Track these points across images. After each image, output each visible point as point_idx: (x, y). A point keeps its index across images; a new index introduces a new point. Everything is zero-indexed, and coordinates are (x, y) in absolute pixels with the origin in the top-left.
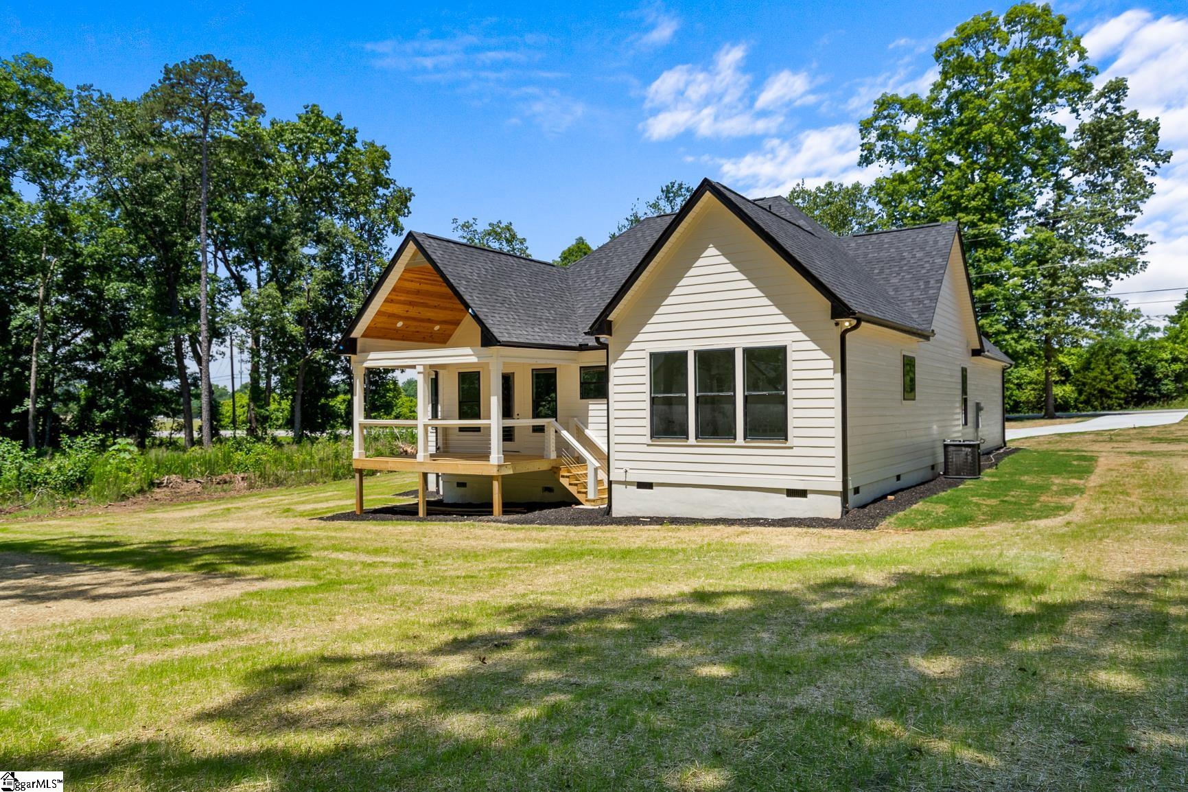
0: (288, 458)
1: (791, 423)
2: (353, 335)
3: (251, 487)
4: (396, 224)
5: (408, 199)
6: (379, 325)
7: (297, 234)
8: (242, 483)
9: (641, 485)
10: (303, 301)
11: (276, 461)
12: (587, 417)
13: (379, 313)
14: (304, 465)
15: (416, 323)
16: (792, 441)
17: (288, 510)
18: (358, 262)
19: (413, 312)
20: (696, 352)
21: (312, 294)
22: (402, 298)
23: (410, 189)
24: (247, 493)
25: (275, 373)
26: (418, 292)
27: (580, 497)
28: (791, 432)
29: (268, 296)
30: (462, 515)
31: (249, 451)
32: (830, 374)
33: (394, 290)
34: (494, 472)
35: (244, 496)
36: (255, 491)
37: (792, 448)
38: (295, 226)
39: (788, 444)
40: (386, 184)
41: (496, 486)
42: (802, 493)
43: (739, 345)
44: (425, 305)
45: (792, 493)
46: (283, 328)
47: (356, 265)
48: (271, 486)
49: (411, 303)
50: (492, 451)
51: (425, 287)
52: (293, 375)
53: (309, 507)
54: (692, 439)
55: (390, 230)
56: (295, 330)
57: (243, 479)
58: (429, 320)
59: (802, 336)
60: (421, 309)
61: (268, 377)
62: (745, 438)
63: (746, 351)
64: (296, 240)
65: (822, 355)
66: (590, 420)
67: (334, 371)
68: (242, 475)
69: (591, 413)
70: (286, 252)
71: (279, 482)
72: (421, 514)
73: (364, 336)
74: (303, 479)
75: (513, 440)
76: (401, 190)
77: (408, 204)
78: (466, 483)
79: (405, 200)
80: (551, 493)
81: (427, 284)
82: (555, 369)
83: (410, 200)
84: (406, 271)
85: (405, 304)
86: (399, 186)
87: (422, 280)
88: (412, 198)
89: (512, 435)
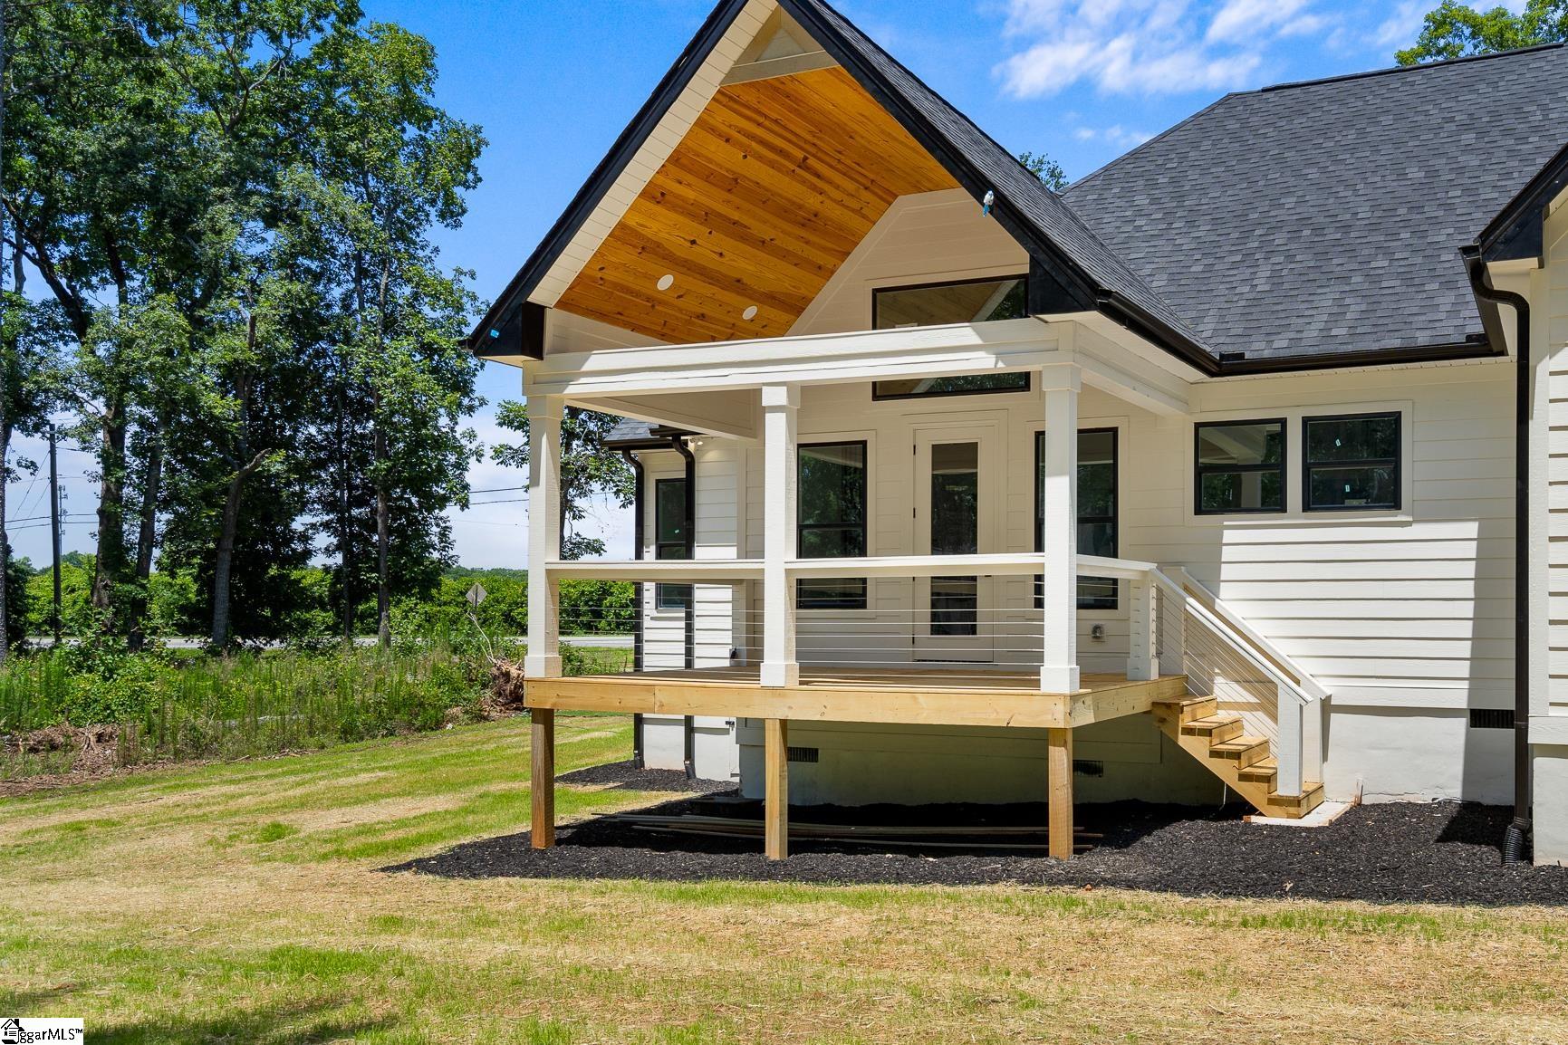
0: (216, 688)
2: (536, 297)
3: (127, 760)
4: (449, 199)
5: (474, 151)
6: (610, 275)
7: (222, 199)
8: (98, 749)
10: (240, 342)
11: (185, 695)
12: (1218, 563)
13: (622, 233)
14: (259, 704)
15: (708, 290)
17: (276, 832)
18: (362, 273)
19: (711, 248)
21: (261, 328)
22: (690, 194)
23: (478, 130)
24: (121, 775)
25: (165, 505)
26: (732, 184)
27: (1249, 791)
29: (156, 325)
30: (914, 852)
31: (111, 671)
33: (676, 159)
34: (1054, 717)
35: (113, 785)
36: (140, 772)
38: (221, 181)
40: (422, 116)
41: (1060, 762)
44: (738, 231)
46: (192, 401)
47: (357, 280)
48: (178, 756)
49: (707, 217)
50: (1048, 651)
51: (758, 172)
52: (211, 506)
53: (332, 820)
55: (433, 212)
56: (223, 406)
57: (100, 738)
58: (738, 286)
60: (727, 244)
61: (147, 515)
64: (222, 213)
66: (1226, 573)
67: (302, 506)
68: (98, 728)
69: (1227, 554)
70: (198, 236)
71: (200, 747)
72: (774, 846)
73: (564, 304)
74: (262, 740)
75: (973, 630)
76: (458, 131)
77: (474, 162)
78: (817, 750)
79: (467, 152)
80: (1094, 779)
81: (760, 158)
82: (1114, 431)
83: (479, 154)
84: (720, 97)
85: (693, 216)
86: (454, 123)
87: (754, 144)
88: (483, 149)
89: (973, 616)
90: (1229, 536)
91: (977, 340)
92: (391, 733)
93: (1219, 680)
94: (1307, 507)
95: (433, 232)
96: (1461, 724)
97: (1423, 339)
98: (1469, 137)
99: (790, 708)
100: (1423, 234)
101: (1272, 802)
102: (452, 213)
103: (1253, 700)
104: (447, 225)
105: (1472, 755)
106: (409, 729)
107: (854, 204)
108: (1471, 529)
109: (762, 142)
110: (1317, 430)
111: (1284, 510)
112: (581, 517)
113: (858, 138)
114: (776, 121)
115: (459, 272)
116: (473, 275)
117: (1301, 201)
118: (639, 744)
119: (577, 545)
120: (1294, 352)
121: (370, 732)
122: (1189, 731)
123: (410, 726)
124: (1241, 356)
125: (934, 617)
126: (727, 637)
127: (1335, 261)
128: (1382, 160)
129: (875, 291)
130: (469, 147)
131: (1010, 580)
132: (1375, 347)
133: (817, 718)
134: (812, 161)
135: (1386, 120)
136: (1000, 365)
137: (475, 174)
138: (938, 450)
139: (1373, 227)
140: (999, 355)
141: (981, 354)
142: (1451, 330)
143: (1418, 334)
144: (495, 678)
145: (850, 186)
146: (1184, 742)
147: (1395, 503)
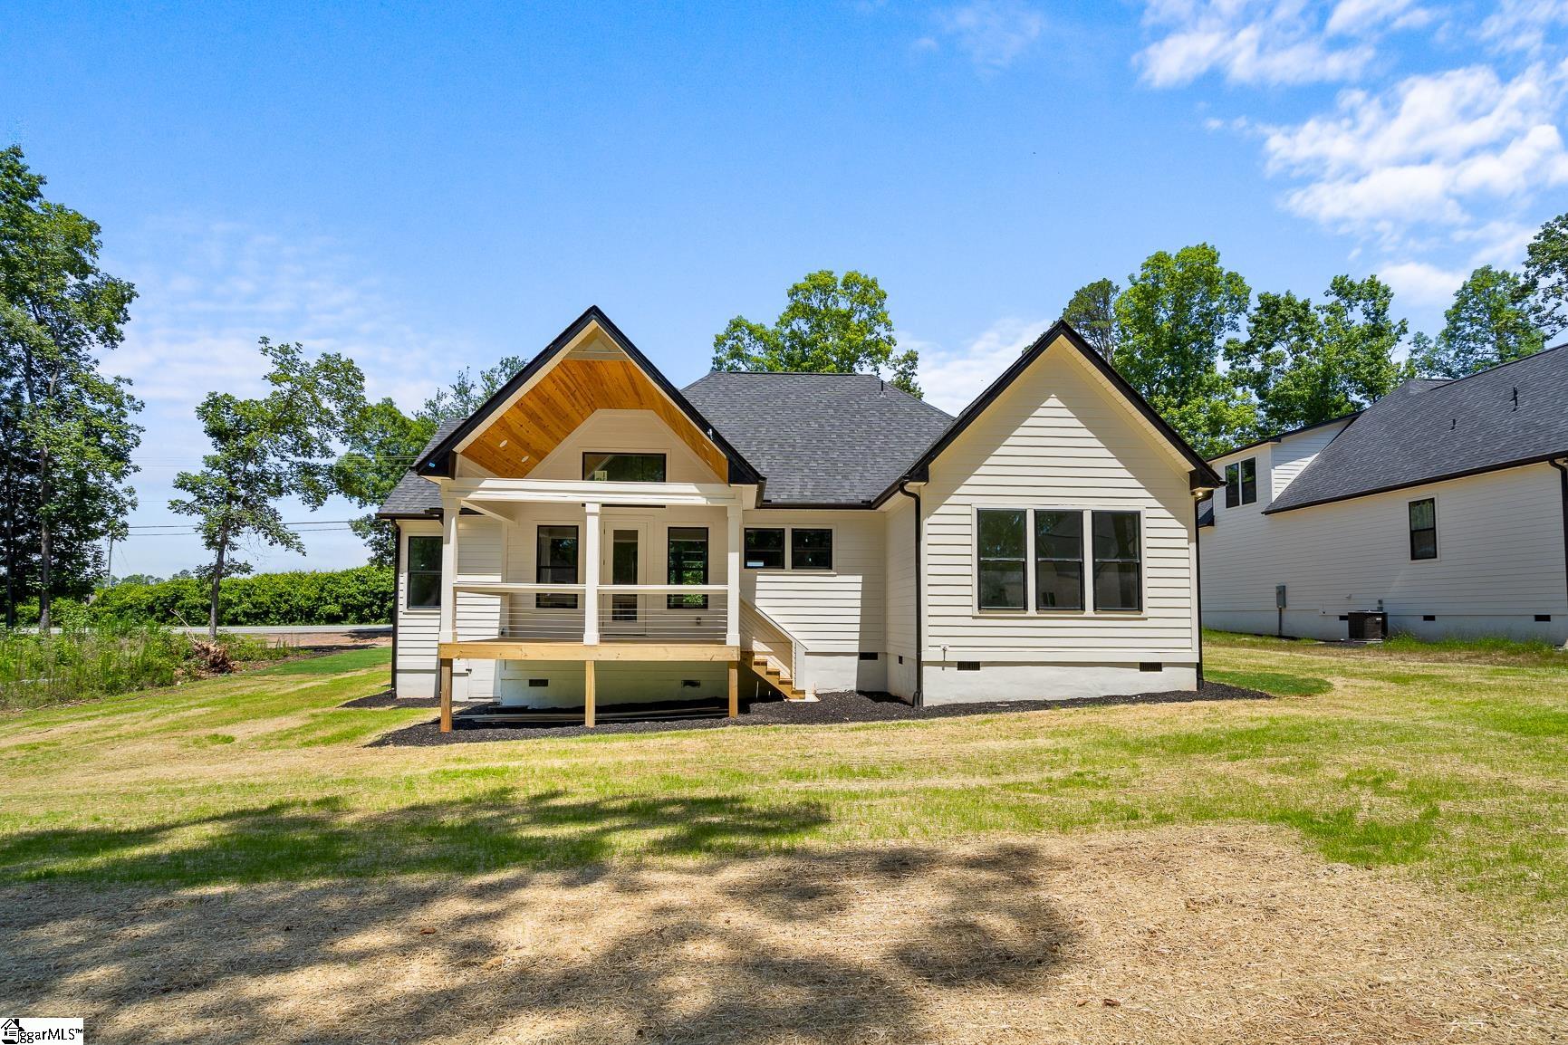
1: (1146, 592)
5: (126, 299)
6: (486, 440)
9: (963, 666)
16: (1146, 612)
19: (526, 429)
20: (1036, 512)
22: (530, 405)
23: (131, 286)
26: (547, 401)
27: (782, 689)
28: (1146, 602)
32: (1184, 543)
34: (733, 656)
37: (1146, 619)
39: (1142, 616)
42: (1156, 667)
43: (1088, 507)
44: (539, 422)
45: (1146, 667)
50: (728, 628)
51: (557, 396)
54: (1032, 610)
58: (527, 446)
59: (1155, 503)
60: (532, 427)
62: (1095, 609)
63: (1094, 514)
65: (1175, 523)
69: (759, 586)
72: (591, 721)
73: (463, 453)
75: (635, 618)
76: (115, 285)
77: (126, 305)
78: (547, 681)
79: (121, 296)
80: (696, 688)
81: (561, 390)
82: (707, 529)
83: (130, 301)
84: (561, 365)
85: (527, 414)
86: (113, 279)
87: (562, 385)
88: (134, 299)
89: (635, 612)
90: (759, 578)
91: (697, 491)
92: (141, 689)
93: (755, 642)
94: (794, 566)
95: (94, 349)
96: (856, 658)
97: (843, 500)
98: (831, 411)
99: (600, 655)
100: (827, 454)
101: (793, 693)
102: (111, 337)
103: (771, 650)
104: (106, 346)
105: (860, 671)
106: (152, 686)
107: (581, 411)
108: (860, 579)
109: (565, 383)
110: (798, 535)
111: (783, 568)
112: (235, 549)
113: (605, 387)
114: (573, 375)
115: (118, 379)
116: (130, 382)
117: (768, 431)
118: (394, 684)
119: (232, 567)
120: (787, 501)
121: (129, 688)
122: (757, 664)
123: (152, 684)
124: (770, 501)
125: (614, 612)
126: (497, 624)
127: (794, 461)
128: (797, 416)
129: (584, 453)
130: (123, 296)
131: (655, 597)
132: (825, 502)
133: (615, 659)
134: (577, 393)
135: (793, 397)
136: (709, 503)
137: (125, 315)
138: (616, 532)
139: (805, 447)
140: (708, 499)
141: (699, 497)
142: (853, 498)
143: (841, 498)
144: (197, 652)
145: (583, 403)
146: (754, 668)
147: (830, 568)
